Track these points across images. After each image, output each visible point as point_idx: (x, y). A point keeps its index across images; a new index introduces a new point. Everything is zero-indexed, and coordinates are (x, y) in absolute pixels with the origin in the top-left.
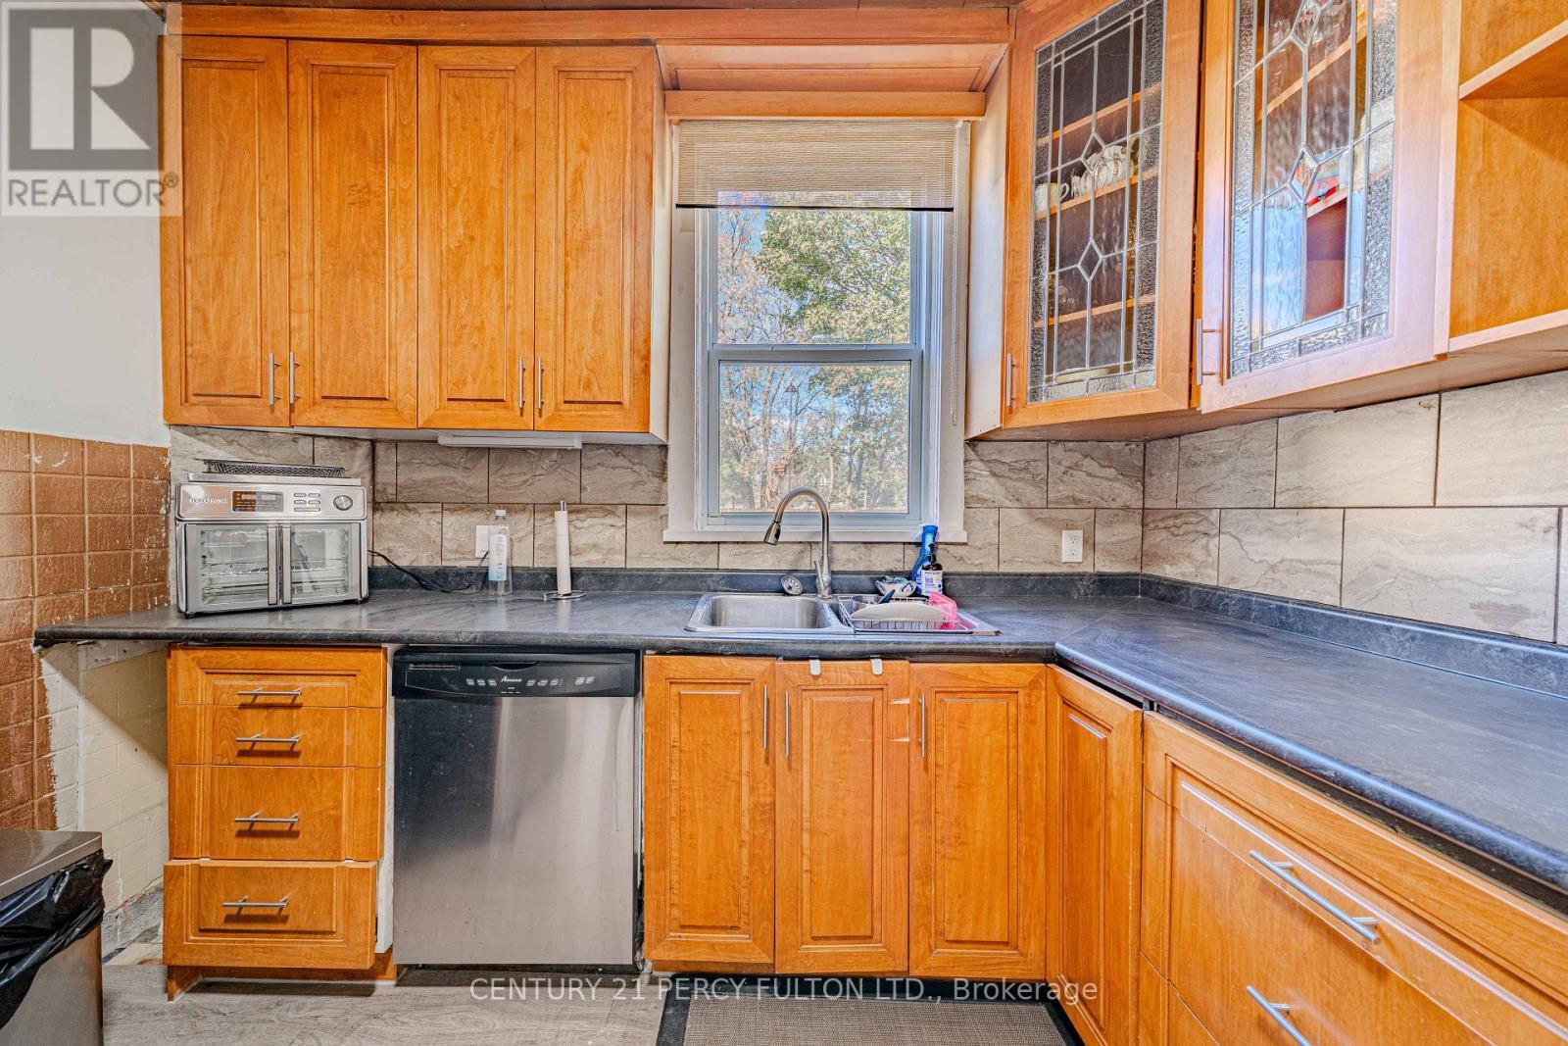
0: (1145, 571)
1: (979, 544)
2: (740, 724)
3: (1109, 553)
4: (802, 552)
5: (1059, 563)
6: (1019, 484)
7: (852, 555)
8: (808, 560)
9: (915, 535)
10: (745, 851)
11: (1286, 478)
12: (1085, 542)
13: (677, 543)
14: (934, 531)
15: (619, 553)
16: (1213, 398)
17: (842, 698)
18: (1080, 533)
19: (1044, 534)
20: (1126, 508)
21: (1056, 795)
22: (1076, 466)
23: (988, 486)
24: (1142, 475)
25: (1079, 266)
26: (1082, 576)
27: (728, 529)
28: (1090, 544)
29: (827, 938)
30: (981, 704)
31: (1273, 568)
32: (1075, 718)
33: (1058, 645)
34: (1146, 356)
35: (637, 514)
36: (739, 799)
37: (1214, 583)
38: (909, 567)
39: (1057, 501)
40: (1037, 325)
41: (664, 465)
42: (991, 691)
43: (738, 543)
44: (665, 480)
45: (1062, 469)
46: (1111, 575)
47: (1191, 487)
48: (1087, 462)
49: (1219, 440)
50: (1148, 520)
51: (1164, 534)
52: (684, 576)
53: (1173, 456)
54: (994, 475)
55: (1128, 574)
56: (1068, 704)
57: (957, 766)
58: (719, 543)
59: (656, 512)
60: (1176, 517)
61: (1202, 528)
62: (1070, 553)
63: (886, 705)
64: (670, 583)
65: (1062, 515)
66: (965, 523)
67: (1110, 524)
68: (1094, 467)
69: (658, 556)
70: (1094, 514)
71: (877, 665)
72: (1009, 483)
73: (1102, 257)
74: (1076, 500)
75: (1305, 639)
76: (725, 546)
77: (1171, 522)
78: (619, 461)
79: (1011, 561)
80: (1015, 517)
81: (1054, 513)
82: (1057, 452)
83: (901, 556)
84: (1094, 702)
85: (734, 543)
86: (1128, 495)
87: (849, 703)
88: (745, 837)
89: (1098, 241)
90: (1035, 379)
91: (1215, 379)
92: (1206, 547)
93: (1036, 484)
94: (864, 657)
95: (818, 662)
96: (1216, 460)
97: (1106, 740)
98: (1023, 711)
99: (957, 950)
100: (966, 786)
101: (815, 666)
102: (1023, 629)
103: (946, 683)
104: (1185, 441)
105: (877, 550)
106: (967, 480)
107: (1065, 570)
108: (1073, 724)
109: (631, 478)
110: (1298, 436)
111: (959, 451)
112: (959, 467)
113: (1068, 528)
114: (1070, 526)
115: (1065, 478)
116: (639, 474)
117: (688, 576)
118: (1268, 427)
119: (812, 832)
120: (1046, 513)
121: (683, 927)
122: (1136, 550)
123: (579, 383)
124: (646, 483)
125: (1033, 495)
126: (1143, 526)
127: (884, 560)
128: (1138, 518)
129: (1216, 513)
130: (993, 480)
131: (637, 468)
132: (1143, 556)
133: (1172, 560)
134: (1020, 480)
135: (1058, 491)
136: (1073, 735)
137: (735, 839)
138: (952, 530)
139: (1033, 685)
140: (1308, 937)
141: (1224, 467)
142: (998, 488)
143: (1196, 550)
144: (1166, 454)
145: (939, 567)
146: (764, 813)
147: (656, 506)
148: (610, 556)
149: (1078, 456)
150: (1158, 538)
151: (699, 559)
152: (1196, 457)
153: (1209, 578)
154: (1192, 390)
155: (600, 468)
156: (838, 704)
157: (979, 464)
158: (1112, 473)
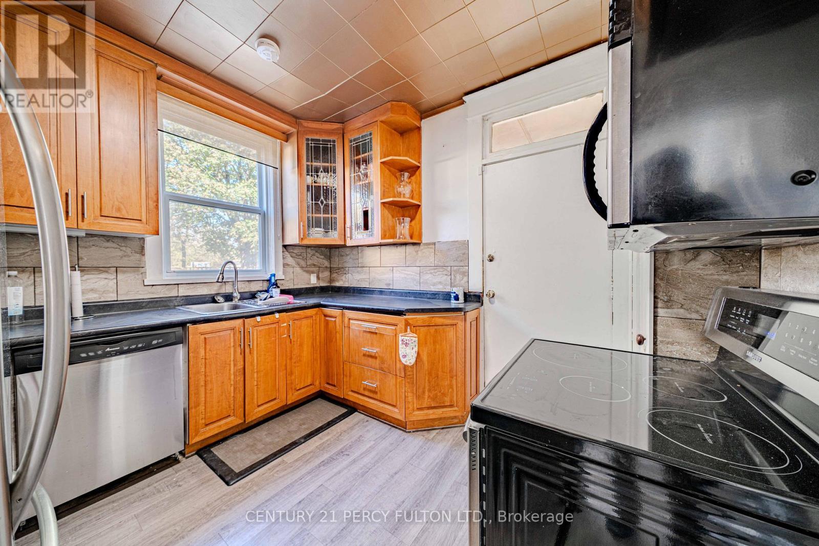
0: (332, 285)
1: (288, 279)
2: (230, 344)
3: (323, 280)
4: (220, 286)
5: (311, 284)
6: (299, 260)
7: (243, 286)
8: (224, 289)
9: (267, 277)
10: (232, 388)
11: (360, 260)
12: (317, 277)
13: (153, 285)
14: (274, 275)
15: (113, 292)
16: (349, 243)
17: (267, 327)
18: (315, 275)
19: (306, 275)
20: (326, 267)
21: (323, 340)
22: (314, 255)
23: (290, 260)
24: (329, 258)
25: (319, 202)
26: (317, 287)
27: (179, 278)
28: (318, 278)
29: (262, 404)
30: (305, 322)
31: (358, 281)
32: (327, 318)
33: (322, 303)
34: (335, 229)
35: (124, 272)
36: (230, 370)
37: (347, 286)
38: (265, 288)
39: (310, 265)
40: (309, 215)
41: (143, 248)
42: (307, 317)
43: (189, 284)
44: (144, 255)
45: (311, 255)
46: (323, 286)
47: (342, 262)
48: (317, 254)
49: (348, 251)
50: (332, 270)
51: (336, 274)
52: (160, 301)
53: (337, 253)
54: (292, 257)
55: (327, 286)
56: (326, 316)
57: (299, 340)
58: (178, 284)
59: (138, 271)
60: (338, 269)
61: (344, 272)
62: (313, 281)
63: (279, 327)
64: (150, 305)
65: (311, 269)
66: (283, 272)
67: (322, 272)
68: (318, 255)
69: (140, 292)
70: (318, 269)
71: (277, 315)
72: (296, 259)
73: (325, 202)
74: (314, 265)
75: (365, 295)
76: (182, 285)
77: (337, 271)
78: (109, 244)
79: (298, 284)
80: (298, 270)
81: (309, 269)
82: (309, 250)
83: (262, 285)
84: (332, 312)
85: (187, 284)
86: (327, 264)
87: (269, 328)
88: (232, 383)
89: (324, 198)
90: (308, 229)
91: (349, 238)
92: (345, 277)
93: (303, 260)
94: (272, 313)
95: (259, 317)
96: (347, 255)
97: (335, 321)
98: (314, 321)
99: (299, 392)
100: (301, 345)
101: (259, 318)
102: (312, 301)
103: (295, 317)
104: (340, 250)
105: (252, 283)
106: (283, 258)
107: (312, 286)
108: (327, 320)
109: (120, 253)
110: (362, 251)
111: (281, 248)
112: (281, 254)
113: (313, 273)
114: (313, 272)
115: (312, 258)
116: (125, 252)
117: (162, 300)
118: (356, 249)
119: (257, 372)
120: (307, 269)
121: (207, 425)
122: (329, 279)
123: (112, 208)
124: (130, 256)
125: (303, 263)
126: (330, 272)
127: (254, 287)
128: (329, 269)
129: (347, 268)
130: (291, 258)
131: (124, 248)
132: (331, 281)
133: (338, 281)
134: (299, 258)
135: (310, 262)
136: (327, 323)
137: (229, 384)
138: (280, 275)
139: (316, 314)
140: (369, 335)
141: (348, 257)
142: (293, 261)
143: (343, 278)
144: (335, 252)
145: (278, 287)
146: (240, 372)
147: (138, 268)
148: (104, 295)
149: (314, 252)
150: (334, 275)
151: (167, 293)
152: (343, 254)
153: (346, 285)
154: (345, 240)
155: (94, 248)
156: (265, 329)
157: (287, 253)
158: (322, 257)
